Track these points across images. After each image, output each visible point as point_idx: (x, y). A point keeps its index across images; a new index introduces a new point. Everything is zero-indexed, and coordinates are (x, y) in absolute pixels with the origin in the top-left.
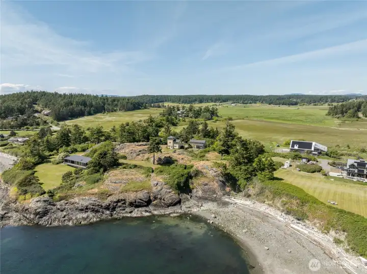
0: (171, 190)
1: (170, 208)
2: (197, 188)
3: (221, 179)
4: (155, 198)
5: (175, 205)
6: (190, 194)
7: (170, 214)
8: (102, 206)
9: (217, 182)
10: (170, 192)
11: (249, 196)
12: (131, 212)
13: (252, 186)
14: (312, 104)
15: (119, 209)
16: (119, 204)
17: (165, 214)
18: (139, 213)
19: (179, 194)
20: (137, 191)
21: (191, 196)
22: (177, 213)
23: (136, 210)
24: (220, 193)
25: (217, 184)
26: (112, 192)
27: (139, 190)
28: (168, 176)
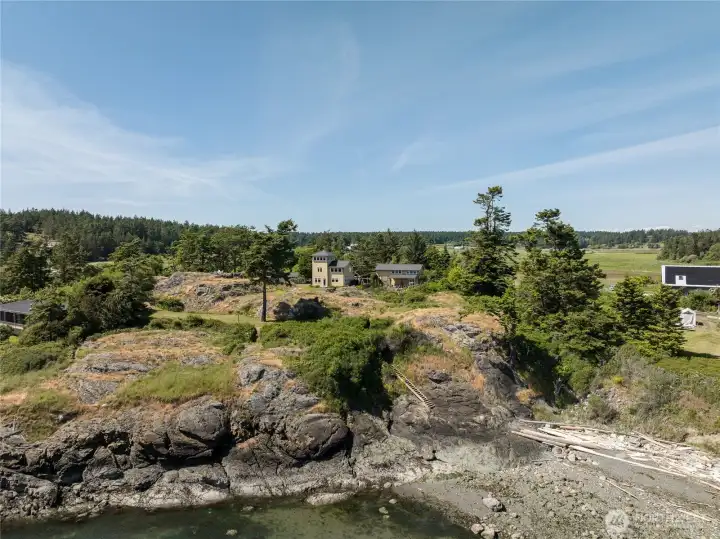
0: (312, 397)
1: (307, 467)
2: (408, 393)
3: (495, 357)
4: (250, 428)
5: (328, 454)
6: (385, 414)
7: (308, 492)
8: (23, 462)
9: (482, 369)
10: (309, 405)
11: (612, 417)
12: (144, 487)
13: (616, 378)
14: (617, 246)
15: (97, 473)
16: (102, 452)
17: (285, 496)
18: (178, 488)
19: (344, 414)
20: (176, 402)
21: (391, 423)
22: (338, 489)
23: (168, 475)
24: (499, 409)
25: (481, 377)
26: (79, 405)
27: (187, 395)
28: (306, 348)
